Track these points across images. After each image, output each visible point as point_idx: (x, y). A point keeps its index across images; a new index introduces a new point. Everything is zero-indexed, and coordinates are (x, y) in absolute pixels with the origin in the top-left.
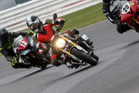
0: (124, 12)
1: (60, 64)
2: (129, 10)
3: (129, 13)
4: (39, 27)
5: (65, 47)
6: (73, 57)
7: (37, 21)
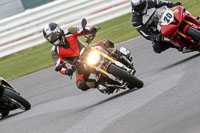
0: (165, 23)
1: (89, 88)
2: (172, 20)
3: (172, 23)
4: (60, 39)
5: (99, 63)
6: (111, 76)
7: (57, 30)
